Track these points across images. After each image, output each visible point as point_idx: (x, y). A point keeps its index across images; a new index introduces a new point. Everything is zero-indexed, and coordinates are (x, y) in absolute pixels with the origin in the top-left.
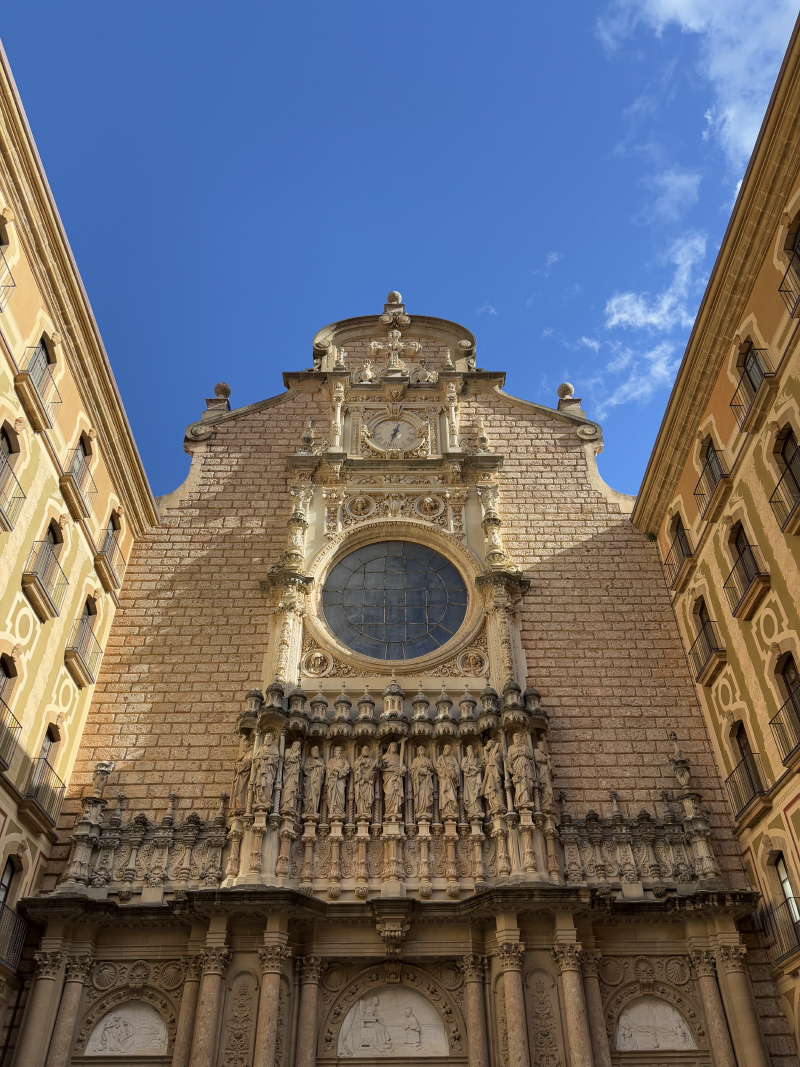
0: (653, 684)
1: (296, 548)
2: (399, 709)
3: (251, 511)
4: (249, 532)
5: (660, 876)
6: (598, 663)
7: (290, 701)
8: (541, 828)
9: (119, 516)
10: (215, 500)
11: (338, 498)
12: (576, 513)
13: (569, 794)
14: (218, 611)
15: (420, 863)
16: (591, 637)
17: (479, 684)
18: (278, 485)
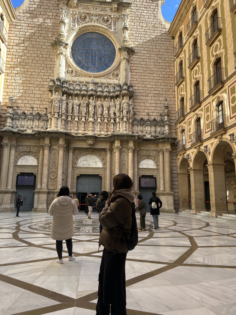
0: (164, 85)
1: (63, 32)
2: (94, 88)
3: (47, 16)
4: (47, 24)
5: (155, 133)
6: (150, 78)
7: (63, 83)
8: (128, 121)
9: (3, 15)
10: (34, 11)
11: (76, 14)
12: (152, 27)
13: (137, 113)
14: (39, 52)
15: (98, 128)
16: (150, 70)
17: (116, 82)
18: (55, 7)
